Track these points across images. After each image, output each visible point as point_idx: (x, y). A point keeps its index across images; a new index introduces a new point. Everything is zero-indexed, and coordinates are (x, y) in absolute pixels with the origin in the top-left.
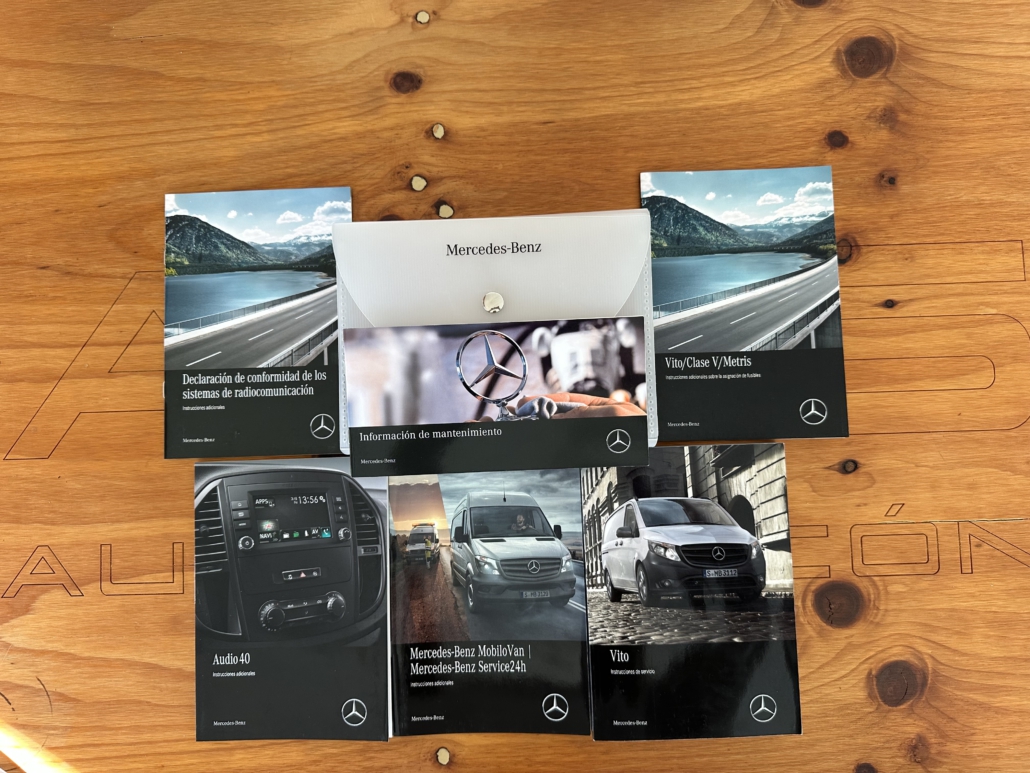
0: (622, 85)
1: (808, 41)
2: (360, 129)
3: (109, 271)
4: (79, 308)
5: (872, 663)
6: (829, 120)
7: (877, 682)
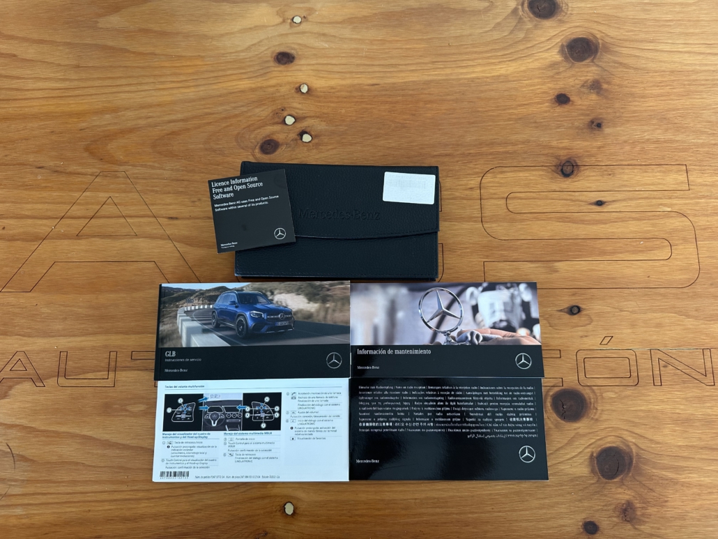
0: (423, 63)
1: (543, 39)
2: (253, 86)
3: (83, 171)
4: (61, 194)
5: (593, 448)
6: (558, 87)
7: (598, 461)
